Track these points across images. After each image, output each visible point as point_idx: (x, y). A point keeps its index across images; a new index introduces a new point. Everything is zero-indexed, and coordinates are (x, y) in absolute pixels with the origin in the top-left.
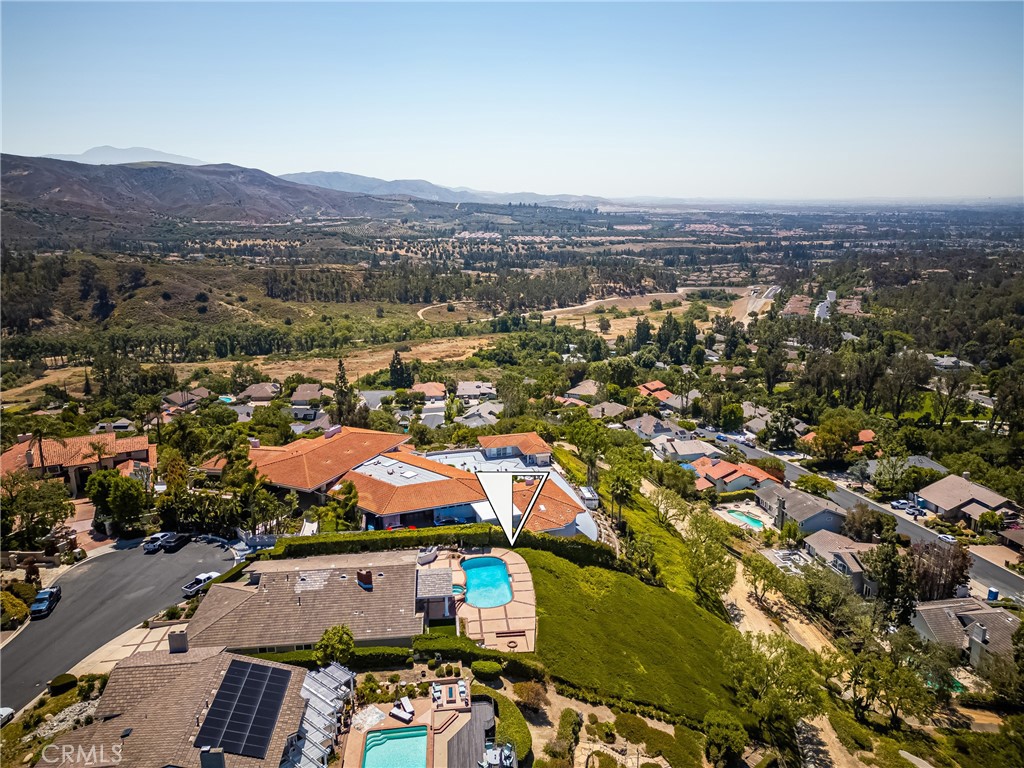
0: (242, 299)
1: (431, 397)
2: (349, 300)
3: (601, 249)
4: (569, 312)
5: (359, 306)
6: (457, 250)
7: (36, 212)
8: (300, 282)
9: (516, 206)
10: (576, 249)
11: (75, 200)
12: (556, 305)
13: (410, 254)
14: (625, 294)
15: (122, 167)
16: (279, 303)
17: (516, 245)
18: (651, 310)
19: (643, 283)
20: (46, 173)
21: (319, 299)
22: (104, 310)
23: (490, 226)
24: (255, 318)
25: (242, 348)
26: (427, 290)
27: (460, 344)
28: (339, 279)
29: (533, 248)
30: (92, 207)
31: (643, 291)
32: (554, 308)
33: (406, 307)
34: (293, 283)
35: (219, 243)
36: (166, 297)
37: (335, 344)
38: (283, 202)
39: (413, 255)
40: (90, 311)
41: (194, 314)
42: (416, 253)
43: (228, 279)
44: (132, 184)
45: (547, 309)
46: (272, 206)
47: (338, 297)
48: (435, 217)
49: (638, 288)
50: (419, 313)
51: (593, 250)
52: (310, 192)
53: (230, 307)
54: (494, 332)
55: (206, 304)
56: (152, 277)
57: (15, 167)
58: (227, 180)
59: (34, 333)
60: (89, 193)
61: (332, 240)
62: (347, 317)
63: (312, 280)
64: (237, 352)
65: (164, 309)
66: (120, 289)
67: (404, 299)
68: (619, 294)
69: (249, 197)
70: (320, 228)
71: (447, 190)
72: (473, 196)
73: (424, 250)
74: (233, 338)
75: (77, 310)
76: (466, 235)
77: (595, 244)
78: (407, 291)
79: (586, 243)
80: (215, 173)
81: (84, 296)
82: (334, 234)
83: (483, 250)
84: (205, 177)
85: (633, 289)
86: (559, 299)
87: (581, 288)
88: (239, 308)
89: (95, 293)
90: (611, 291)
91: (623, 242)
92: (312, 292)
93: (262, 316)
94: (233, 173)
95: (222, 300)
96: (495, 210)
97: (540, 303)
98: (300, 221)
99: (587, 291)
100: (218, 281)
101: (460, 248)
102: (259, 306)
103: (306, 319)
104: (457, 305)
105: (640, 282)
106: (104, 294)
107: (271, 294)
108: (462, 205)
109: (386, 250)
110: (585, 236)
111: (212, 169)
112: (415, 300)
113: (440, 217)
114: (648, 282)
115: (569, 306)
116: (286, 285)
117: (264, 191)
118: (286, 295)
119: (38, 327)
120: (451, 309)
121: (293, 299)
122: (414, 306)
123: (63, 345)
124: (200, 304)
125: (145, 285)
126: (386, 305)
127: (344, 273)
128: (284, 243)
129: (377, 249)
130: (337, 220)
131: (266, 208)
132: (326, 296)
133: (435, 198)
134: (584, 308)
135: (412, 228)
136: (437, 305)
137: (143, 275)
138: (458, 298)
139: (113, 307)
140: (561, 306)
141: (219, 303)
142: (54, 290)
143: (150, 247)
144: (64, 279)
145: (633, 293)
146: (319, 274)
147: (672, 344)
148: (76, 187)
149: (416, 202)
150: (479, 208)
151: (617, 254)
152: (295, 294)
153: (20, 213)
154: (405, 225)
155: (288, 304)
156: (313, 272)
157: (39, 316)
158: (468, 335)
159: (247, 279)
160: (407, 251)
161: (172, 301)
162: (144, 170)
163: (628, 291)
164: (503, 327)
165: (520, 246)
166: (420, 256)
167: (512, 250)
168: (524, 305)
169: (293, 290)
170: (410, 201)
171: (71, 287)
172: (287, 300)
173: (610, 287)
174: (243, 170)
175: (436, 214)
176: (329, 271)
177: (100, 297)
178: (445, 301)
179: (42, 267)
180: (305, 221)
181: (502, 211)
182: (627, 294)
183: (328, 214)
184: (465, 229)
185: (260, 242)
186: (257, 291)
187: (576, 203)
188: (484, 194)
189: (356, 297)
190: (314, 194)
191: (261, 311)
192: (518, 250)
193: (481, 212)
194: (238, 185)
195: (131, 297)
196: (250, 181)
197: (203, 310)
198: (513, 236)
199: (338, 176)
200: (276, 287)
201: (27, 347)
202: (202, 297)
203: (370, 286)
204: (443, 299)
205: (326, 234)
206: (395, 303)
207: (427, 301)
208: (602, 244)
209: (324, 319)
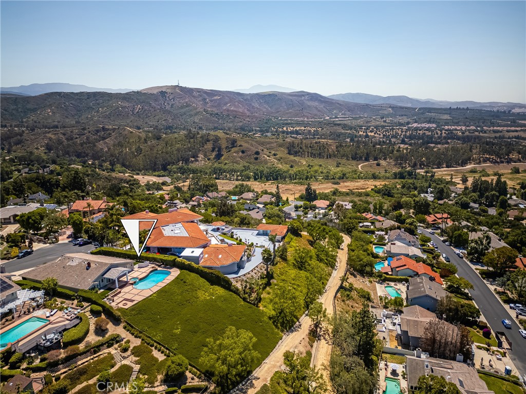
0: (275, 155)
1: (320, 208)
2: (326, 157)
3: (498, 135)
4: (452, 171)
5: (330, 160)
6: (404, 133)
7: (217, 114)
8: (304, 148)
9: (454, 109)
10: (481, 134)
11: (235, 109)
12: (445, 166)
13: (376, 135)
14: (496, 162)
15: (257, 94)
16: (292, 157)
17: (441, 131)
18: (511, 173)
19: (511, 156)
20: (227, 98)
21: (311, 156)
22: (219, 156)
23: (432, 120)
24: (278, 164)
25: (265, 177)
26: (367, 154)
27: (369, 183)
28: (323, 147)
29: (451, 133)
30: (240, 112)
31: (509, 161)
32: (443, 168)
33: (354, 162)
34: (301, 148)
35: (285, 129)
36: (243, 152)
37: (307, 178)
38: (324, 109)
39: (378, 136)
40: (214, 156)
41: (253, 160)
42: (380, 135)
43: (273, 145)
44: (260, 101)
45: (439, 168)
46: (319, 111)
47: (320, 156)
48: (402, 116)
49: (507, 159)
50: (360, 166)
51: (493, 135)
52: (338, 103)
53: (268, 158)
54: (396, 178)
55: (258, 156)
56: (239, 143)
57: (216, 95)
58: (300, 99)
59: (190, 164)
60: (241, 106)
61: (337, 127)
62: (321, 166)
63: (310, 147)
64: (263, 179)
65: (241, 157)
66: (227, 148)
67: (354, 158)
68: (491, 162)
69: (309, 106)
70: (334, 121)
71: (417, 101)
72: (433, 103)
73: (384, 133)
74: (262, 172)
75: (209, 156)
76: (415, 125)
77: (495, 132)
78: (356, 154)
79: (490, 131)
80: (295, 95)
81: (213, 151)
82: (339, 125)
83: (419, 134)
84: (291, 98)
85: (502, 160)
86: (447, 163)
87: (465, 157)
88: (272, 159)
89: (217, 149)
90: (485, 161)
91: (517, 131)
92: (308, 152)
93: (281, 163)
94: (303, 96)
95: (266, 155)
96: (440, 111)
97: (434, 164)
98: (328, 118)
99: (469, 159)
100: (268, 146)
101: (405, 132)
102: (281, 158)
103: (302, 165)
104: (383, 162)
105: (508, 155)
106: (220, 150)
107: (289, 153)
108: (420, 109)
109: (364, 133)
110: (493, 127)
111: (294, 93)
112: (361, 158)
113: (405, 115)
114: (514, 156)
115: (453, 167)
116: (297, 149)
117: (316, 104)
118: (296, 154)
119: (192, 162)
120: (378, 165)
121: (299, 156)
122: (358, 162)
123: (197, 170)
124: (256, 156)
125: (236, 147)
126: (344, 161)
127: (327, 144)
128: (314, 129)
129: (359, 132)
130: (347, 117)
131: (315, 112)
132: (315, 155)
133: (409, 105)
134: (463, 169)
135: (385, 121)
136: (372, 162)
137: (236, 142)
138: (385, 159)
139: (223, 155)
140: (447, 167)
141: (264, 156)
142: (203, 147)
143: (255, 130)
144: (208, 143)
145: (502, 162)
146: (314, 144)
147: (487, 194)
148: (237, 103)
149: (393, 108)
150: (430, 110)
151: (509, 138)
152: (300, 153)
153: (211, 114)
154: (382, 120)
155: (295, 158)
156: (311, 143)
157: (193, 158)
158: (379, 179)
159: (281, 146)
160: (375, 134)
161: (245, 154)
162: (266, 95)
163: (498, 160)
164: (401, 176)
165: (443, 131)
166: (382, 136)
167: (437, 134)
168: (424, 165)
169: (299, 151)
170: (390, 107)
171: (209, 146)
172: (296, 156)
173: (486, 158)
174: (308, 94)
175: (403, 113)
176: (319, 143)
177: (218, 151)
178: (377, 160)
179: (201, 137)
180: (331, 118)
181: (444, 112)
182: (498, 162)
183: (345, 114)
184: (416, 122)
185: (303, 128)
186: (283, 151)
187: (499, 107)
188: (441, 102)
189: (330, 156)
190: (340, 105)
191: (281, 161)
192: (441, 134)
193: (430, 113)
194: (305, 101)
195: (229, 151)
196: (311, 99)
197: (256, 159)
198: (444, 126)
199: (358, 95)
200: (293, 150)
201: (184, 170)
202: (257, 153)
203: (338, 151)
204: (376, 159)
205: (335, 125)
206: (348, 160)
207: (367, 160)
208: (501, 132)
209: (309, 165)
